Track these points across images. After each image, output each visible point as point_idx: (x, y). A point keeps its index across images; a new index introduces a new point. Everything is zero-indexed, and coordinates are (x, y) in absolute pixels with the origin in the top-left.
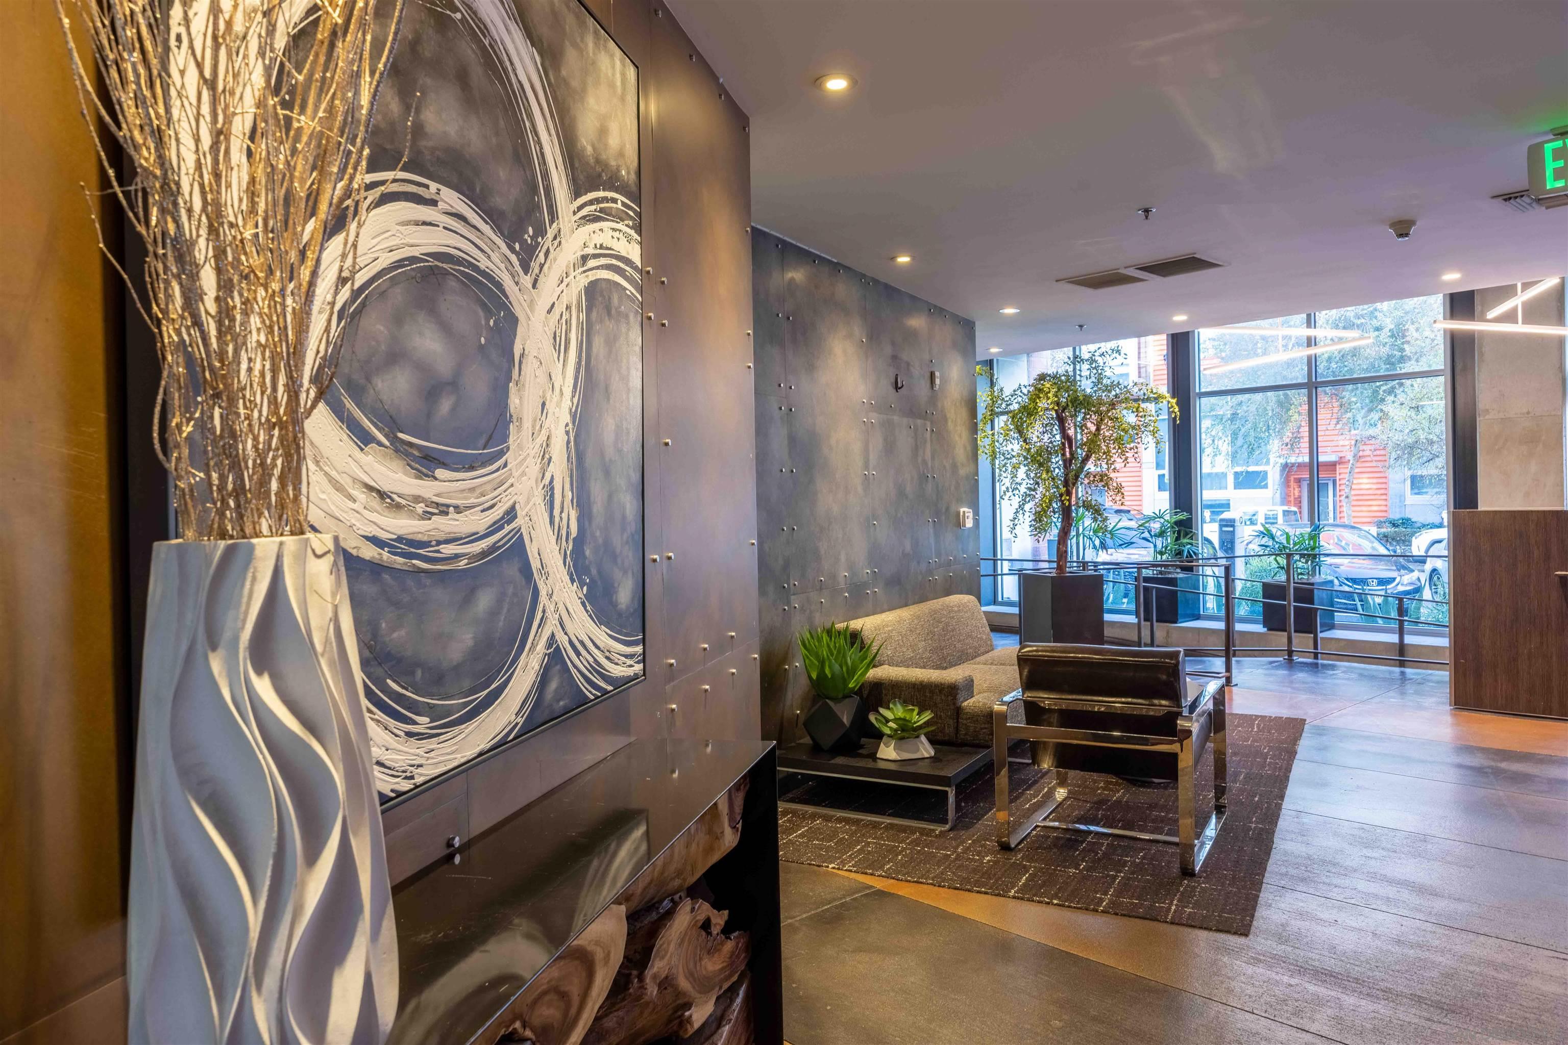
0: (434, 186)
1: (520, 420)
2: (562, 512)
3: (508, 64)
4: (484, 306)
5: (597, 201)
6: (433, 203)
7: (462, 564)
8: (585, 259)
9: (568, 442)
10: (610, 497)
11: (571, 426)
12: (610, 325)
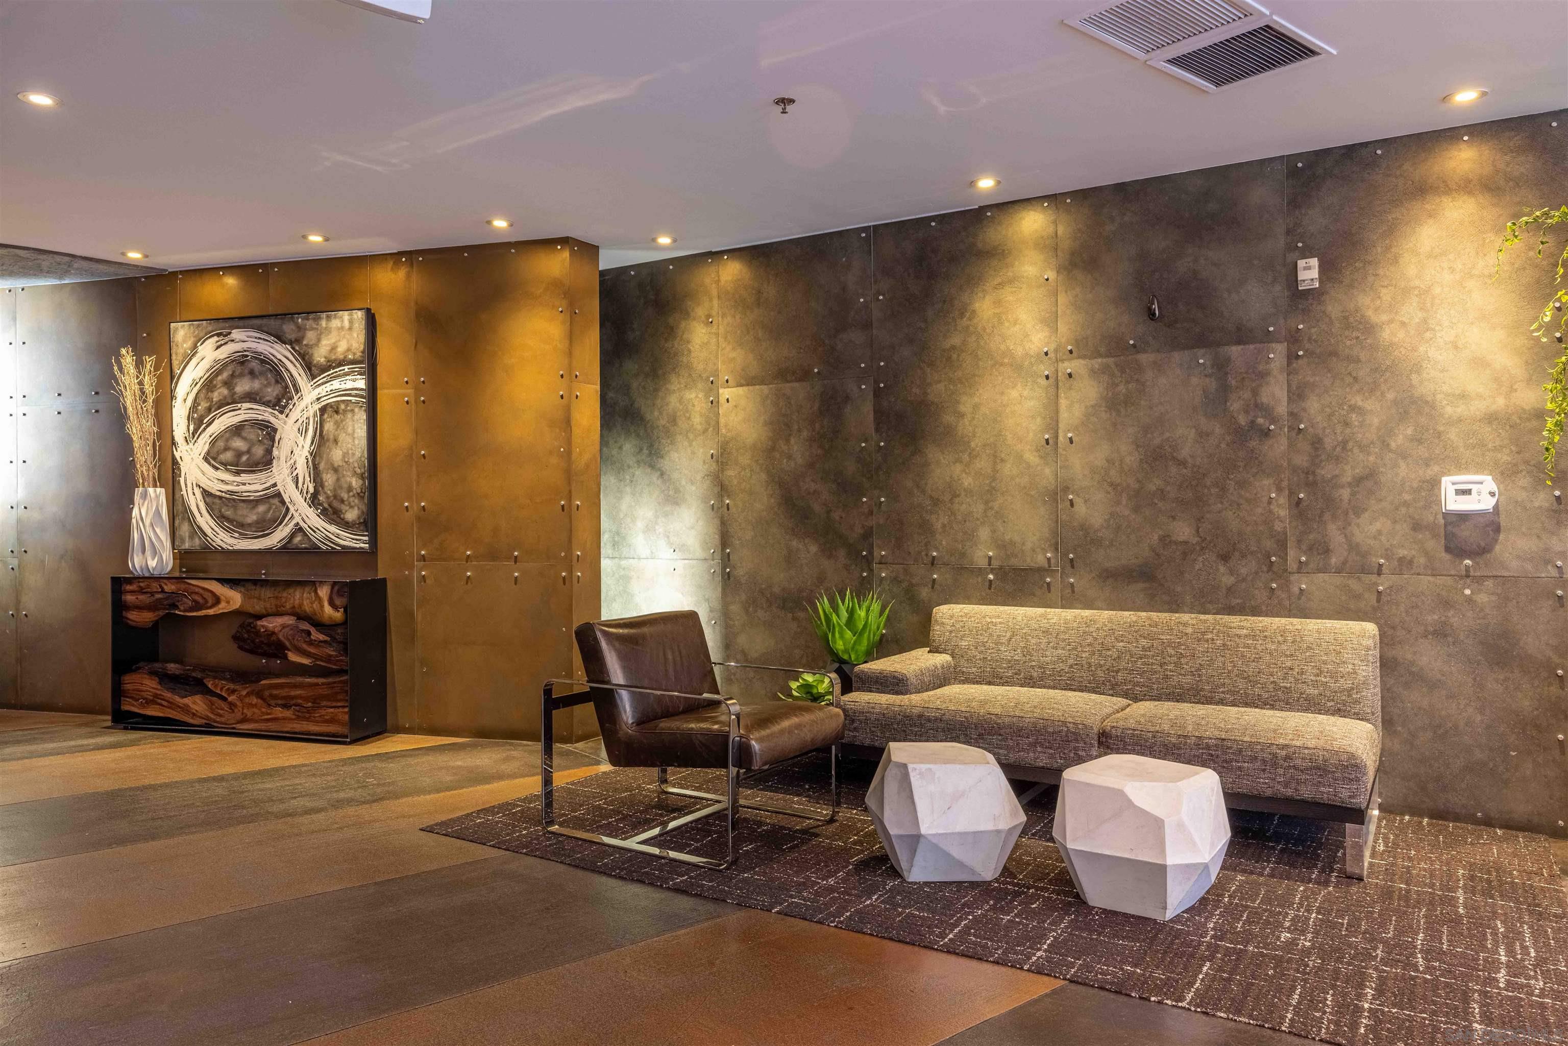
0: (239, 405)
1: (279, 458)
2: (304, 484)
3: (272, 357)
4: (260, 429)
5: (328, 375)
6: (240, 409)
7: (252, 498)
8: (318, 399)
9: (308, 462)
10: (338, 480)
11: (309, 457)
12: (337, 417)
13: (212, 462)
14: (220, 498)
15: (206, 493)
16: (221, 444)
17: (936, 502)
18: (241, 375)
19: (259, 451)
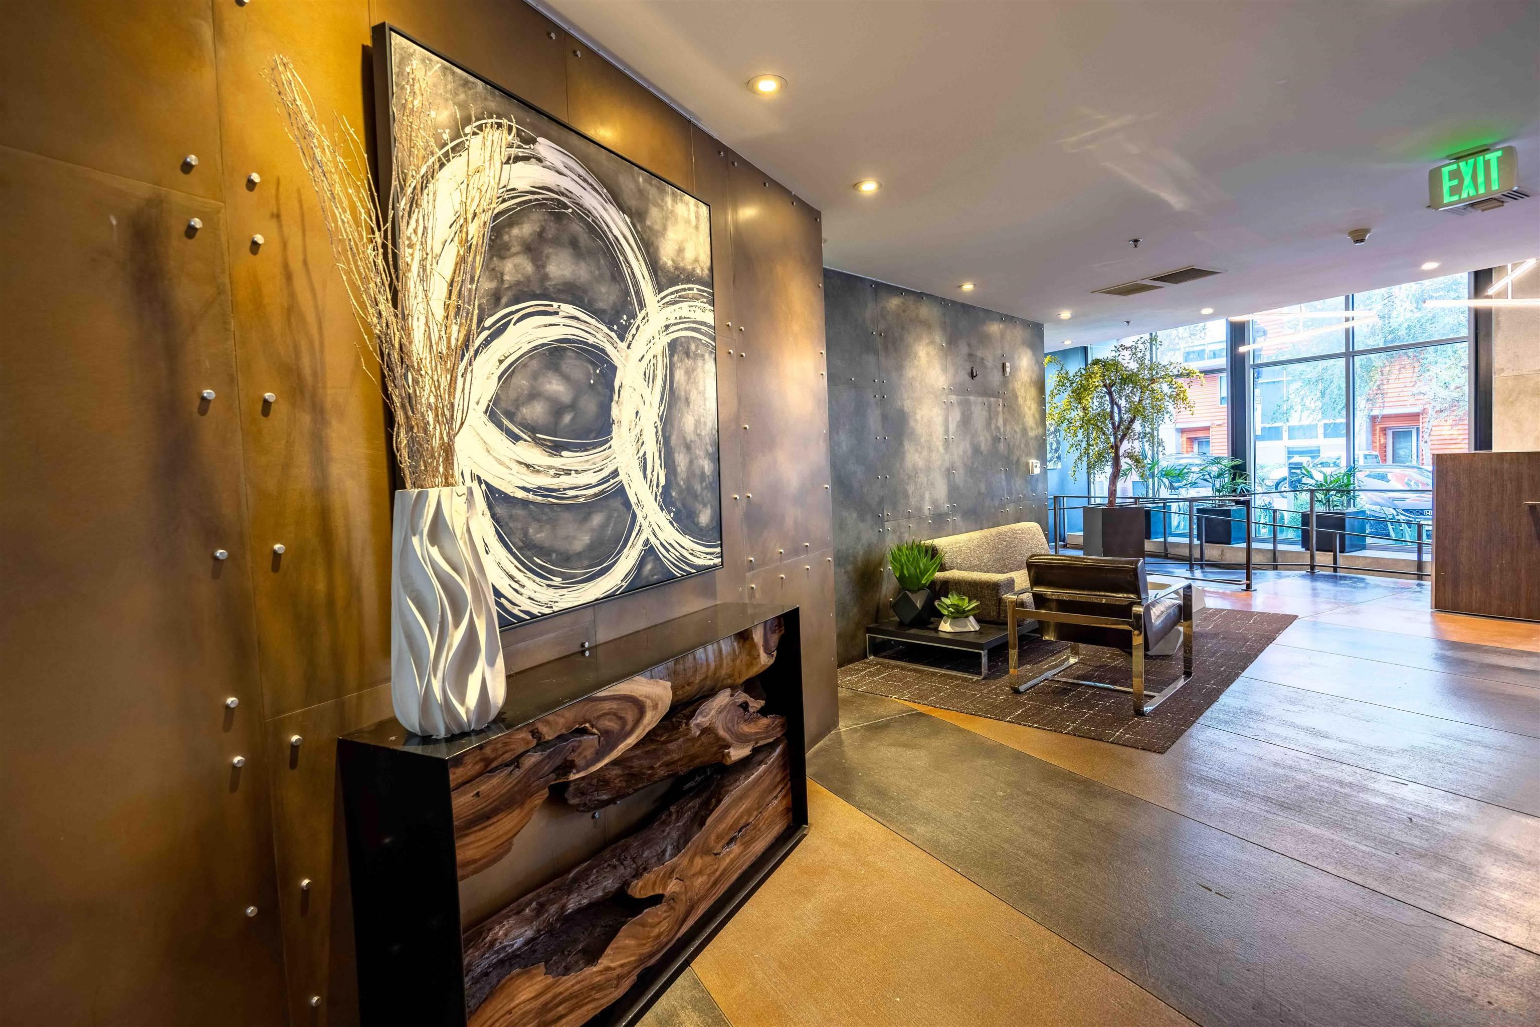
0: (555, 305)
1: (620, 422)
2: (653, 471)
3: (606, 228)
4: (592, 363)
5: (677, 292)
6: (556, 313)
7: (581, 500)
8: (667, 327)
9: (657, 432)
11: (659, 423)
12: (689, 363)
13: (506, 422)
14: (525, 503)
15: (494, 497)
16: (521, 382)
19: (589, 405)
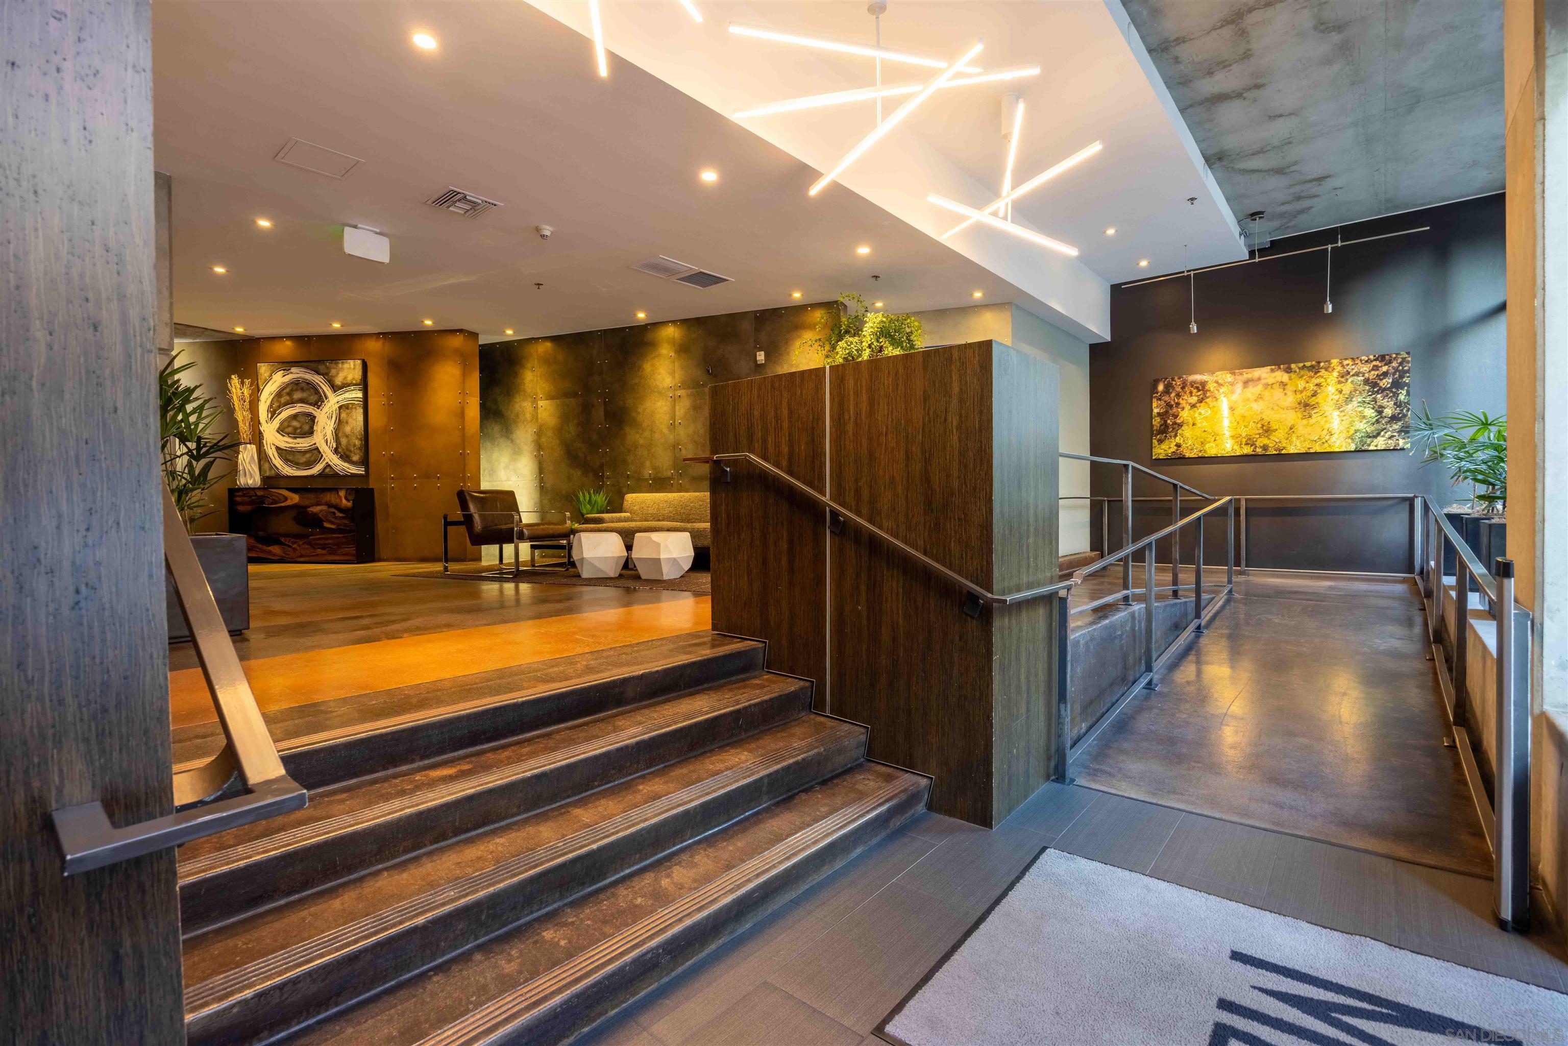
0: (295, 405)
1: (317, 431)
2: (330, 443)
3: (313, 382)
4: (307, 416)
5: (343, 391)
7: (303, 450)
8: (338, 402)
9: (332, 433)
10: (349, 441)
11: (333, 430)
12: (347, 411)
13: (281, 433)
14: (286, 450)
15: (278, 448)
16: (286, 424)
17: (629, 451)
18: (297, 390)
19: (306, 427)
